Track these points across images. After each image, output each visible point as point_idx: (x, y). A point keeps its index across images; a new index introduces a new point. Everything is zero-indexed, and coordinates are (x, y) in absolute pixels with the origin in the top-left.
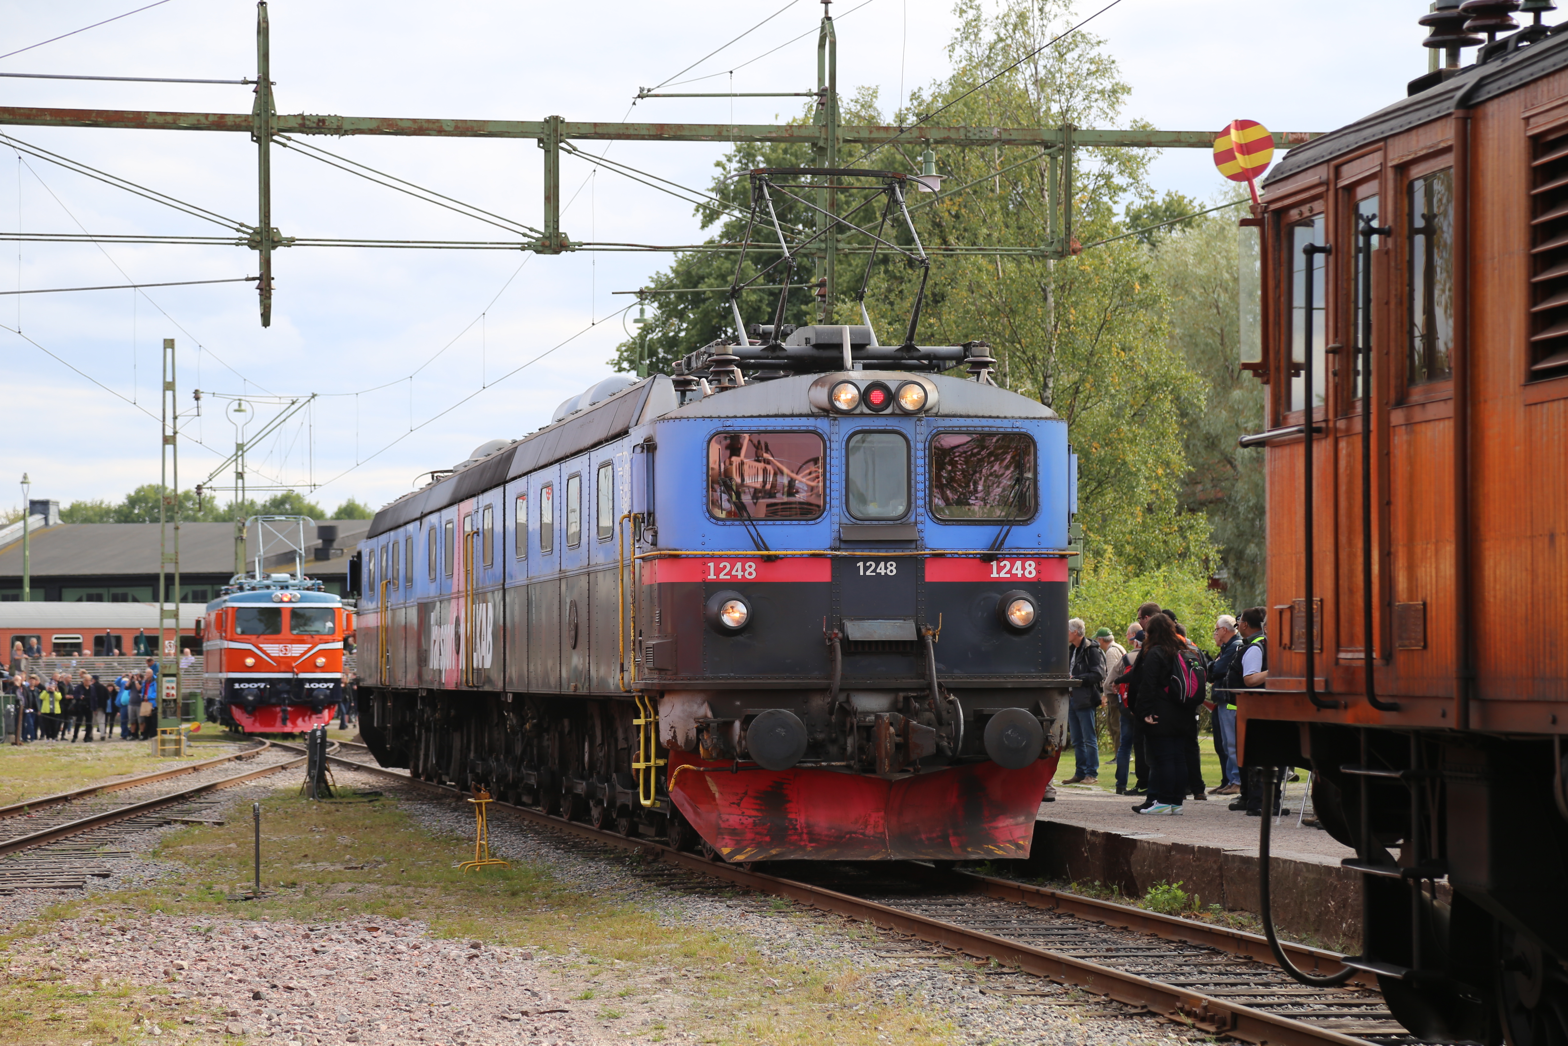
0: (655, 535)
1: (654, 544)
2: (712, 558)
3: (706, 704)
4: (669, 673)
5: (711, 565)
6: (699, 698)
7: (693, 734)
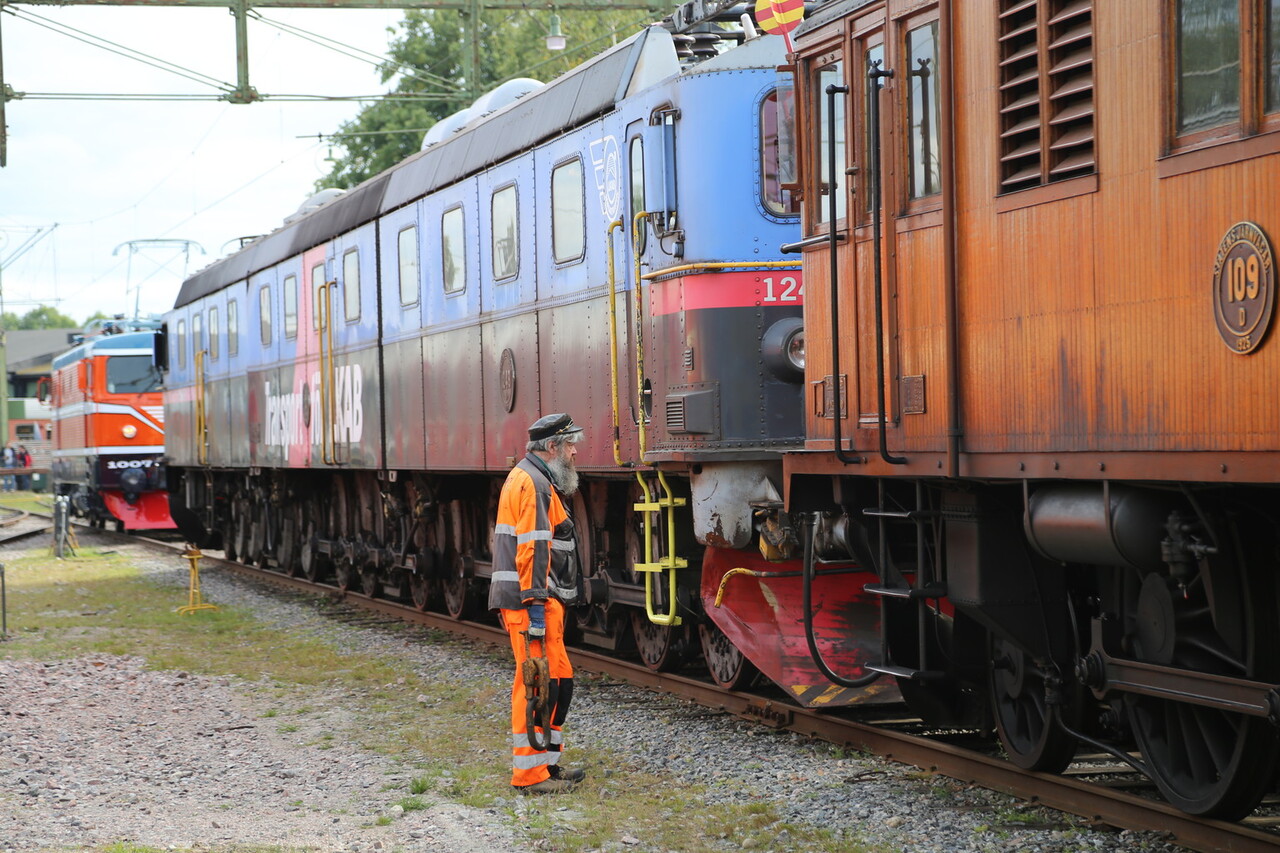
0: (681, 241)
1: (680, 255)
2: (770, 271)
3: (766, 481)
4: (708, 437)
5: (769, 281)
6: (755, 473)
7: (747, 524)
